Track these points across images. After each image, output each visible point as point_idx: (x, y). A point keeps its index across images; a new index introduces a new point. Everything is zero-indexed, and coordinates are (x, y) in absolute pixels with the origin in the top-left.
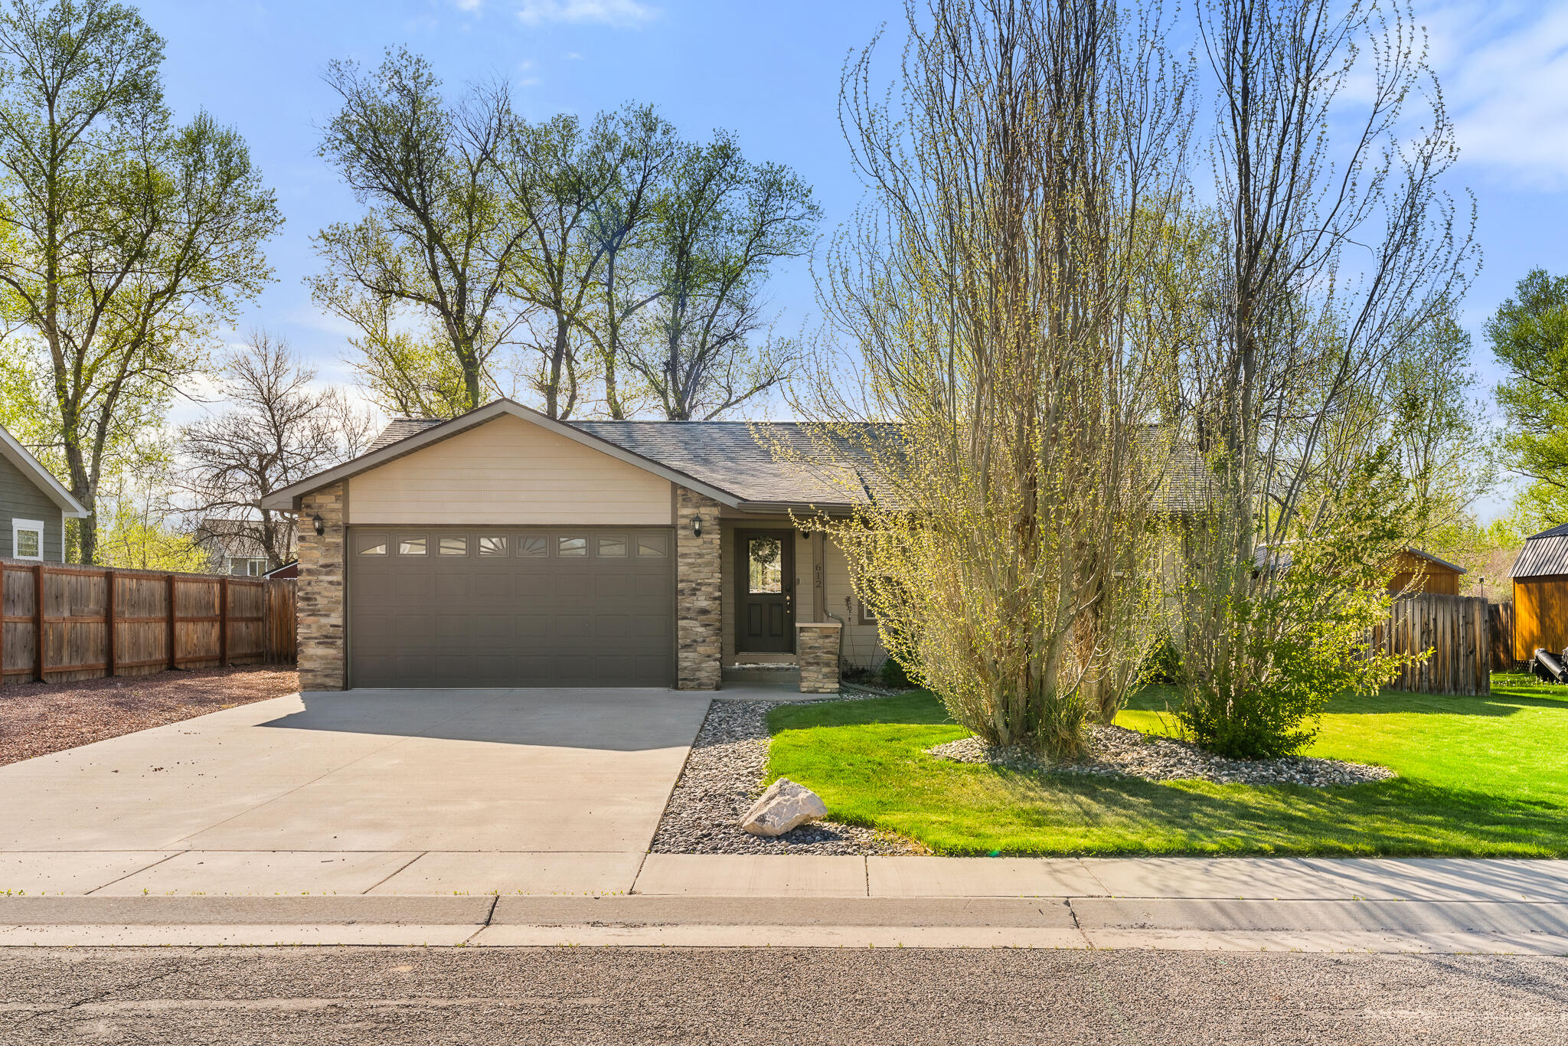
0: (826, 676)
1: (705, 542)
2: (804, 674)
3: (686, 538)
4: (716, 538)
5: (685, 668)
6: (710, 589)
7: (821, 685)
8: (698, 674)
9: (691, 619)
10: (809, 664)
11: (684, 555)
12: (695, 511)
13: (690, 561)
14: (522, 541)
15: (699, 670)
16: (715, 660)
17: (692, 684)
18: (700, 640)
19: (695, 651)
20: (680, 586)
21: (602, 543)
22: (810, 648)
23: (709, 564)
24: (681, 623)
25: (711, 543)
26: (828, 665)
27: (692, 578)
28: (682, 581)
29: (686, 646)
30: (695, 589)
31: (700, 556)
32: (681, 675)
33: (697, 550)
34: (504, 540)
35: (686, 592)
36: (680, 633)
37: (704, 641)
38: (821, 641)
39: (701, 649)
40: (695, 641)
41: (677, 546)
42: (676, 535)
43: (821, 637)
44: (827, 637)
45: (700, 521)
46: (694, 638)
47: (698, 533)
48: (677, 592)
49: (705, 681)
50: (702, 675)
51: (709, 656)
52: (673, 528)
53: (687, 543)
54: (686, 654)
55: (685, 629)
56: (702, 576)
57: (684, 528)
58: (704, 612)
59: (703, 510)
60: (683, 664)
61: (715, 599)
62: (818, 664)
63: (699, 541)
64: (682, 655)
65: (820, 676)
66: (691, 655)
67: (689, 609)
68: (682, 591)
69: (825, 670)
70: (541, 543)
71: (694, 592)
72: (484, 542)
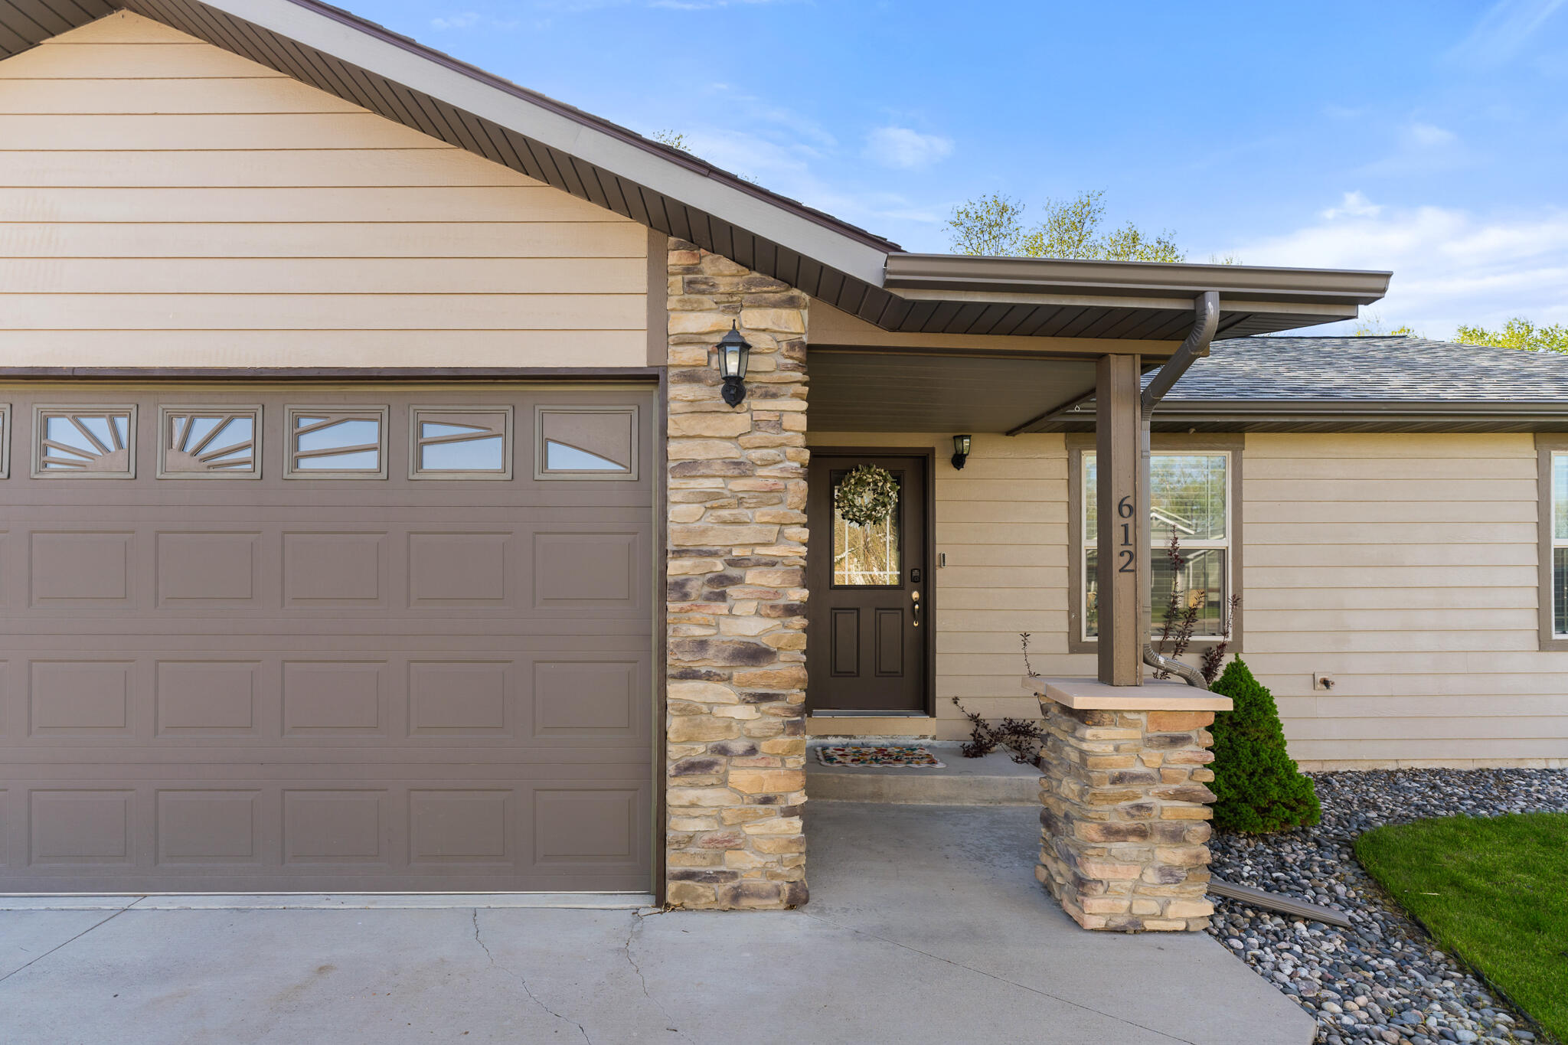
0: (1168, 873)
1: (756, 425)
2: (1094, 870)
3: (697, 410)
4: (794, 409)
5: (690, 839)
6: (772, 579)
7: (1153, 907)
8: (733, 860)
9: (709, 677)
10: (1112, 833)
11: (689, 467)
12: (725, 321)
13: (708, 484)
14: (179, 425)
15: (731, 844)
16: (790, 812)
17: (707, 892)
18: (739, 746)
19: (724, 783)
20: (676, 568)
21: (431, 431)
22: (1119, 779)
23: (771, 495)
24: (677, 691)
25: (779, 425)
26: (1176, 836)
27: (715, 539)
28: (680, 553)
29: (690, 768)
30: (722, 580)
31: (741, 468)
32: (675, 863)
33: (733, 452)
34: (122, 423)
35: (695, 588)
36: (673, 724)
37: (752, 751)
38: (1154, 757)
39: (744, 777)
40: (723, 751)
41: (665, 437)
42: (664, 404)
43: (1149, 742)
44: (1175, 741)
45: (745, 348)
46: (718, 738)
47: (735, 390)
48: (665, 588)
49: (756, 881)
50: (745, 863)
51: (767, 800)
52: (650, 378)
53: (698, 425)
54: (691, 795)
55: (688, 710)
56: (747, 534)
57: (690, 376)
58: (754, 654)
59: (751, 319)
60: (678, 826)
61: (790, 610)
62: (1142, 833)
63: (738, 421)
64: (678, 794)
65: (1151, 877)
66: (710, 797)
67: (702, 644)
68: (680, 585)
69: (1174, 855)
70: (240, 431)
71: (720, 586)
72: (62, 430)
